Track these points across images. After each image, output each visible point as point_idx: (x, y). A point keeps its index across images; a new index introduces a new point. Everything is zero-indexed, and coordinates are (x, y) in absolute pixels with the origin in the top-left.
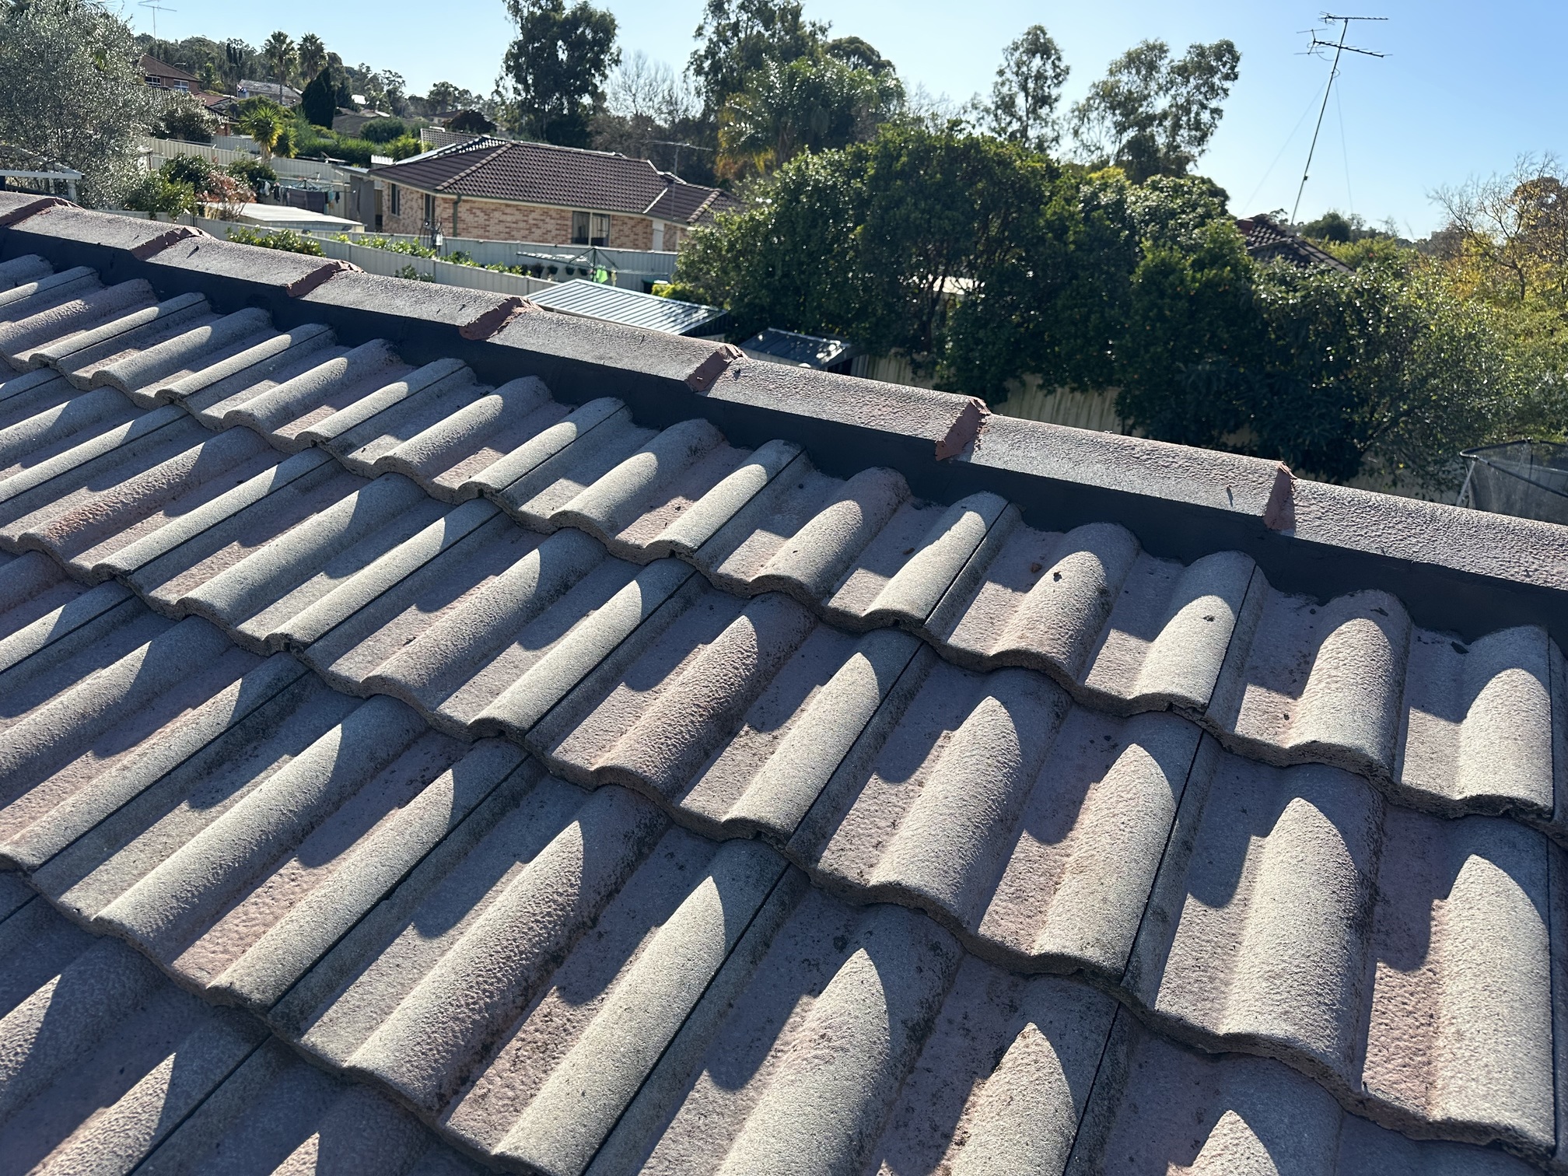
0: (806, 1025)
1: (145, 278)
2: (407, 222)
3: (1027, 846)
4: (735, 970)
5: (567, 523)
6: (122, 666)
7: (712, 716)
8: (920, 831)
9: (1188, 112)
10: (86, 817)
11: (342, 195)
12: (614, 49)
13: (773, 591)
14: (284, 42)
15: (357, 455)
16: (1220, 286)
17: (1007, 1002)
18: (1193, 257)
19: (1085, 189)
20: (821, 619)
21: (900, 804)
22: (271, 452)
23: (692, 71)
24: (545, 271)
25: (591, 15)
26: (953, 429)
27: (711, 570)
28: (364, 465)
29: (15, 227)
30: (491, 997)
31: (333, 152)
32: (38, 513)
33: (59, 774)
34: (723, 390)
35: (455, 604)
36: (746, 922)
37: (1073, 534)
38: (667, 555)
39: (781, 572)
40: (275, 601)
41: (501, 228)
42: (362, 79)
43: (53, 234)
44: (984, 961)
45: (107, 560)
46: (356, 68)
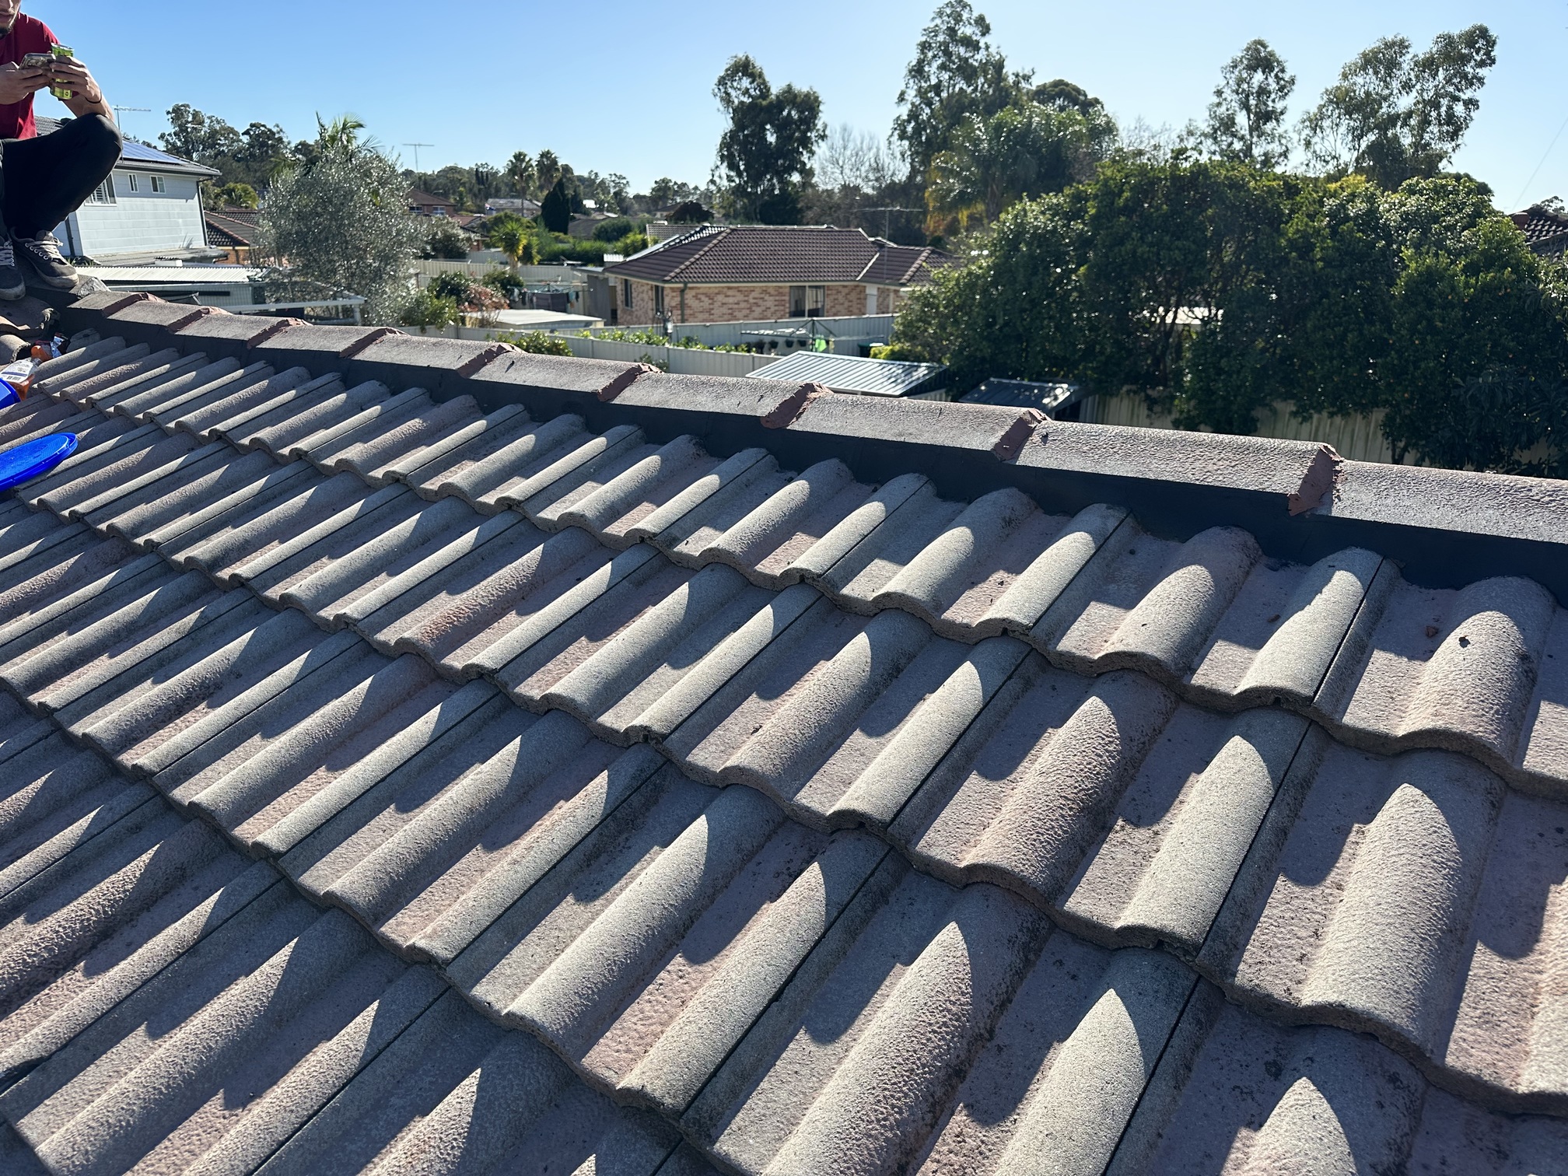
0: (1252, 1163)
1: (469, 394)
2: (639, 313)
3: (1484, 961)
4: (1159, 1096)
5: (891, 605)
6: (499, 760)
7: (1082, 810)
8: (1355, 943)
9: (1437, 106)
10: (487, 911)
11: (580, 294)
12: (820, 125)
13: (1123, 669)
14: (523, 160)
15: (682, 548)
16: (1500, 289)
17: (1492, 1146)
18: (1462, 263)
19: (1330, 203)
20: (1182, 698)
21: (1319, 910)
22: (605, 549)
23: (896, 137)
24: (766, 347)
25: (795, 96)
26: (1306, 480)
27: (1050, 647)
28: (689, 557)
29: (357, 357)
30: (900, 1113)
31: (570, 255)
32: (408, 618)
33: (455, 867)
34: (1031, 456)
35: (792, 690)
36: (1163, 1042)
37: (1470, 591)
38: (999, 633)
39: (1132, 648)
40: (627, 693)
41: (724, 310)
42: (592, 185)
43: (388, 360)
44: (1453, 1095)
45: (475, 660)
46: (586, 175)
